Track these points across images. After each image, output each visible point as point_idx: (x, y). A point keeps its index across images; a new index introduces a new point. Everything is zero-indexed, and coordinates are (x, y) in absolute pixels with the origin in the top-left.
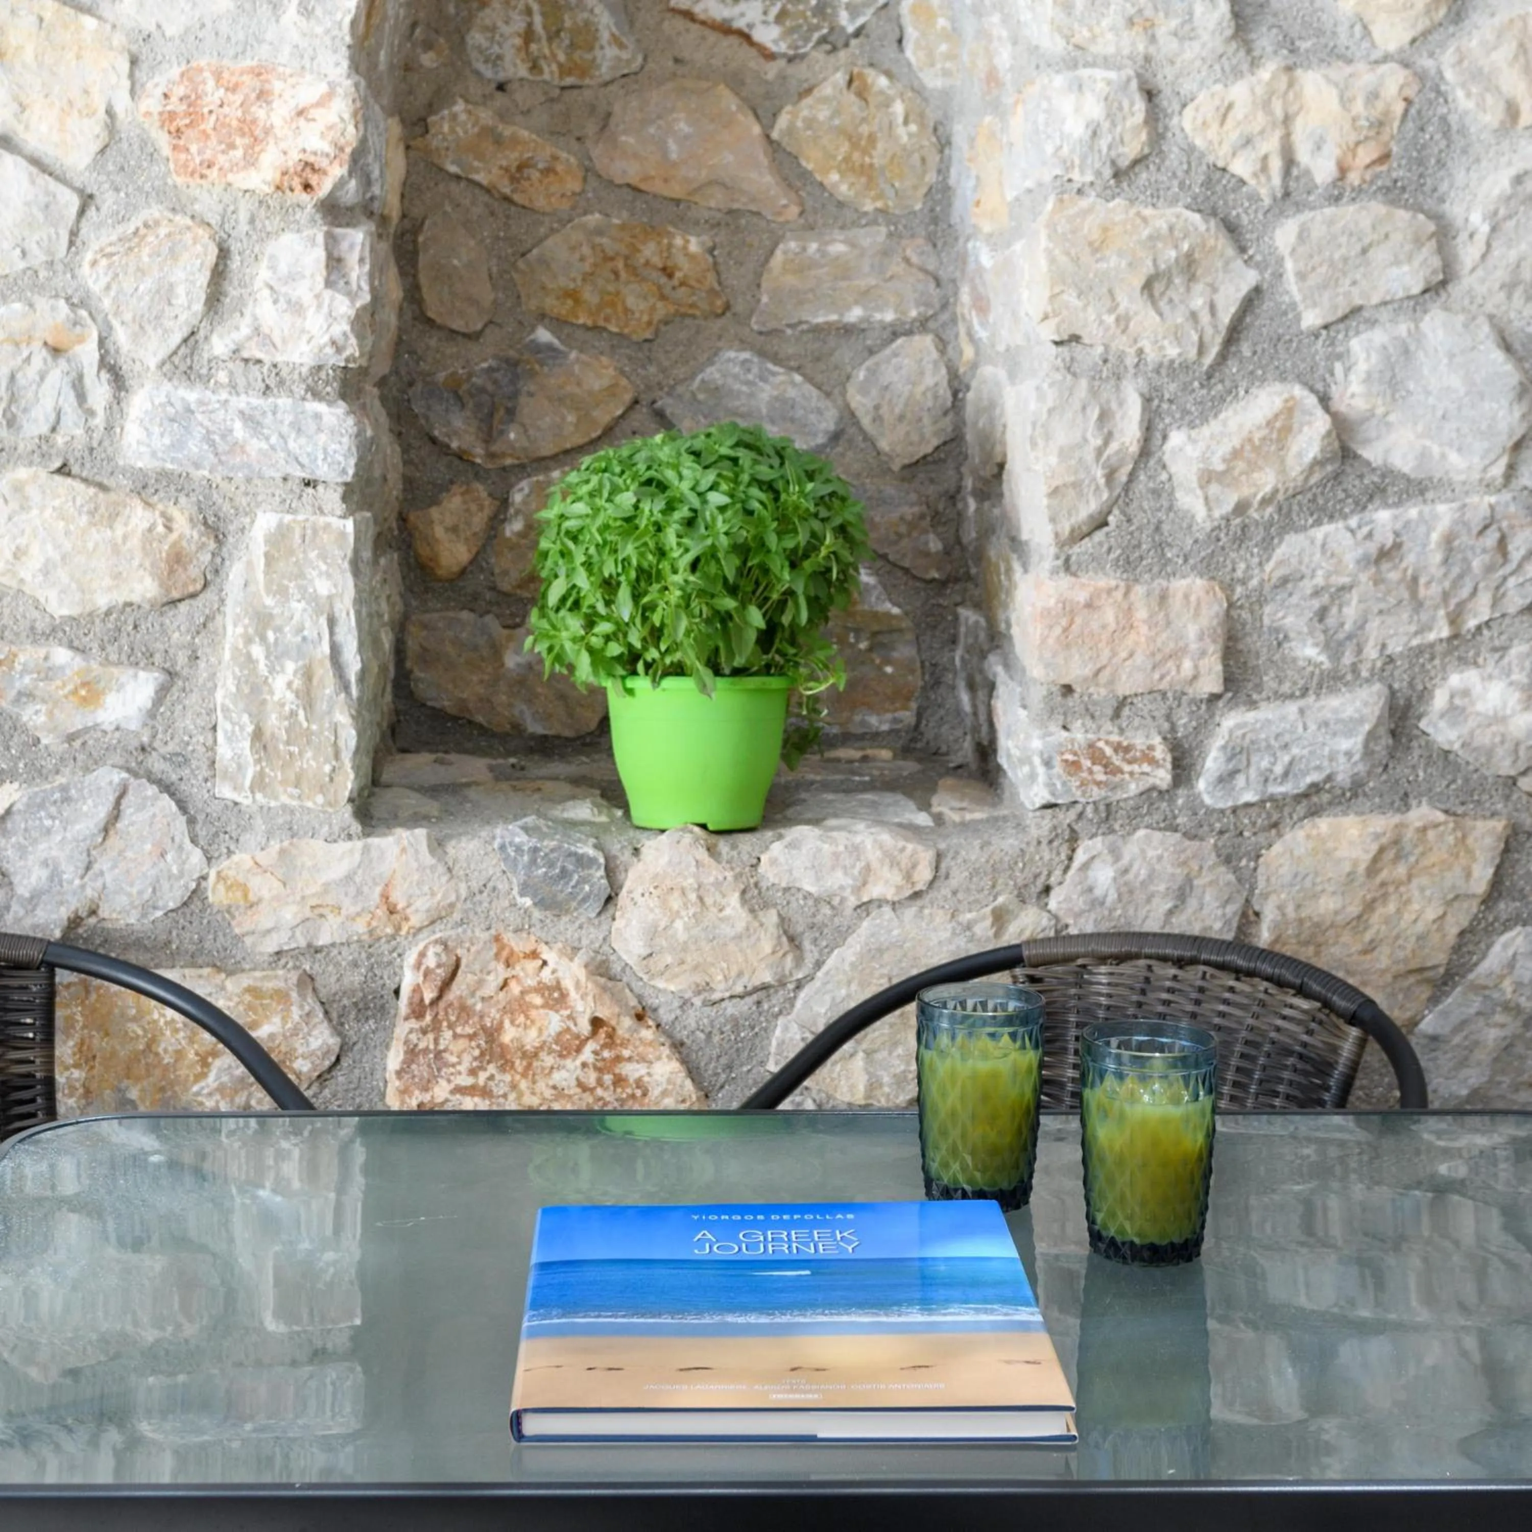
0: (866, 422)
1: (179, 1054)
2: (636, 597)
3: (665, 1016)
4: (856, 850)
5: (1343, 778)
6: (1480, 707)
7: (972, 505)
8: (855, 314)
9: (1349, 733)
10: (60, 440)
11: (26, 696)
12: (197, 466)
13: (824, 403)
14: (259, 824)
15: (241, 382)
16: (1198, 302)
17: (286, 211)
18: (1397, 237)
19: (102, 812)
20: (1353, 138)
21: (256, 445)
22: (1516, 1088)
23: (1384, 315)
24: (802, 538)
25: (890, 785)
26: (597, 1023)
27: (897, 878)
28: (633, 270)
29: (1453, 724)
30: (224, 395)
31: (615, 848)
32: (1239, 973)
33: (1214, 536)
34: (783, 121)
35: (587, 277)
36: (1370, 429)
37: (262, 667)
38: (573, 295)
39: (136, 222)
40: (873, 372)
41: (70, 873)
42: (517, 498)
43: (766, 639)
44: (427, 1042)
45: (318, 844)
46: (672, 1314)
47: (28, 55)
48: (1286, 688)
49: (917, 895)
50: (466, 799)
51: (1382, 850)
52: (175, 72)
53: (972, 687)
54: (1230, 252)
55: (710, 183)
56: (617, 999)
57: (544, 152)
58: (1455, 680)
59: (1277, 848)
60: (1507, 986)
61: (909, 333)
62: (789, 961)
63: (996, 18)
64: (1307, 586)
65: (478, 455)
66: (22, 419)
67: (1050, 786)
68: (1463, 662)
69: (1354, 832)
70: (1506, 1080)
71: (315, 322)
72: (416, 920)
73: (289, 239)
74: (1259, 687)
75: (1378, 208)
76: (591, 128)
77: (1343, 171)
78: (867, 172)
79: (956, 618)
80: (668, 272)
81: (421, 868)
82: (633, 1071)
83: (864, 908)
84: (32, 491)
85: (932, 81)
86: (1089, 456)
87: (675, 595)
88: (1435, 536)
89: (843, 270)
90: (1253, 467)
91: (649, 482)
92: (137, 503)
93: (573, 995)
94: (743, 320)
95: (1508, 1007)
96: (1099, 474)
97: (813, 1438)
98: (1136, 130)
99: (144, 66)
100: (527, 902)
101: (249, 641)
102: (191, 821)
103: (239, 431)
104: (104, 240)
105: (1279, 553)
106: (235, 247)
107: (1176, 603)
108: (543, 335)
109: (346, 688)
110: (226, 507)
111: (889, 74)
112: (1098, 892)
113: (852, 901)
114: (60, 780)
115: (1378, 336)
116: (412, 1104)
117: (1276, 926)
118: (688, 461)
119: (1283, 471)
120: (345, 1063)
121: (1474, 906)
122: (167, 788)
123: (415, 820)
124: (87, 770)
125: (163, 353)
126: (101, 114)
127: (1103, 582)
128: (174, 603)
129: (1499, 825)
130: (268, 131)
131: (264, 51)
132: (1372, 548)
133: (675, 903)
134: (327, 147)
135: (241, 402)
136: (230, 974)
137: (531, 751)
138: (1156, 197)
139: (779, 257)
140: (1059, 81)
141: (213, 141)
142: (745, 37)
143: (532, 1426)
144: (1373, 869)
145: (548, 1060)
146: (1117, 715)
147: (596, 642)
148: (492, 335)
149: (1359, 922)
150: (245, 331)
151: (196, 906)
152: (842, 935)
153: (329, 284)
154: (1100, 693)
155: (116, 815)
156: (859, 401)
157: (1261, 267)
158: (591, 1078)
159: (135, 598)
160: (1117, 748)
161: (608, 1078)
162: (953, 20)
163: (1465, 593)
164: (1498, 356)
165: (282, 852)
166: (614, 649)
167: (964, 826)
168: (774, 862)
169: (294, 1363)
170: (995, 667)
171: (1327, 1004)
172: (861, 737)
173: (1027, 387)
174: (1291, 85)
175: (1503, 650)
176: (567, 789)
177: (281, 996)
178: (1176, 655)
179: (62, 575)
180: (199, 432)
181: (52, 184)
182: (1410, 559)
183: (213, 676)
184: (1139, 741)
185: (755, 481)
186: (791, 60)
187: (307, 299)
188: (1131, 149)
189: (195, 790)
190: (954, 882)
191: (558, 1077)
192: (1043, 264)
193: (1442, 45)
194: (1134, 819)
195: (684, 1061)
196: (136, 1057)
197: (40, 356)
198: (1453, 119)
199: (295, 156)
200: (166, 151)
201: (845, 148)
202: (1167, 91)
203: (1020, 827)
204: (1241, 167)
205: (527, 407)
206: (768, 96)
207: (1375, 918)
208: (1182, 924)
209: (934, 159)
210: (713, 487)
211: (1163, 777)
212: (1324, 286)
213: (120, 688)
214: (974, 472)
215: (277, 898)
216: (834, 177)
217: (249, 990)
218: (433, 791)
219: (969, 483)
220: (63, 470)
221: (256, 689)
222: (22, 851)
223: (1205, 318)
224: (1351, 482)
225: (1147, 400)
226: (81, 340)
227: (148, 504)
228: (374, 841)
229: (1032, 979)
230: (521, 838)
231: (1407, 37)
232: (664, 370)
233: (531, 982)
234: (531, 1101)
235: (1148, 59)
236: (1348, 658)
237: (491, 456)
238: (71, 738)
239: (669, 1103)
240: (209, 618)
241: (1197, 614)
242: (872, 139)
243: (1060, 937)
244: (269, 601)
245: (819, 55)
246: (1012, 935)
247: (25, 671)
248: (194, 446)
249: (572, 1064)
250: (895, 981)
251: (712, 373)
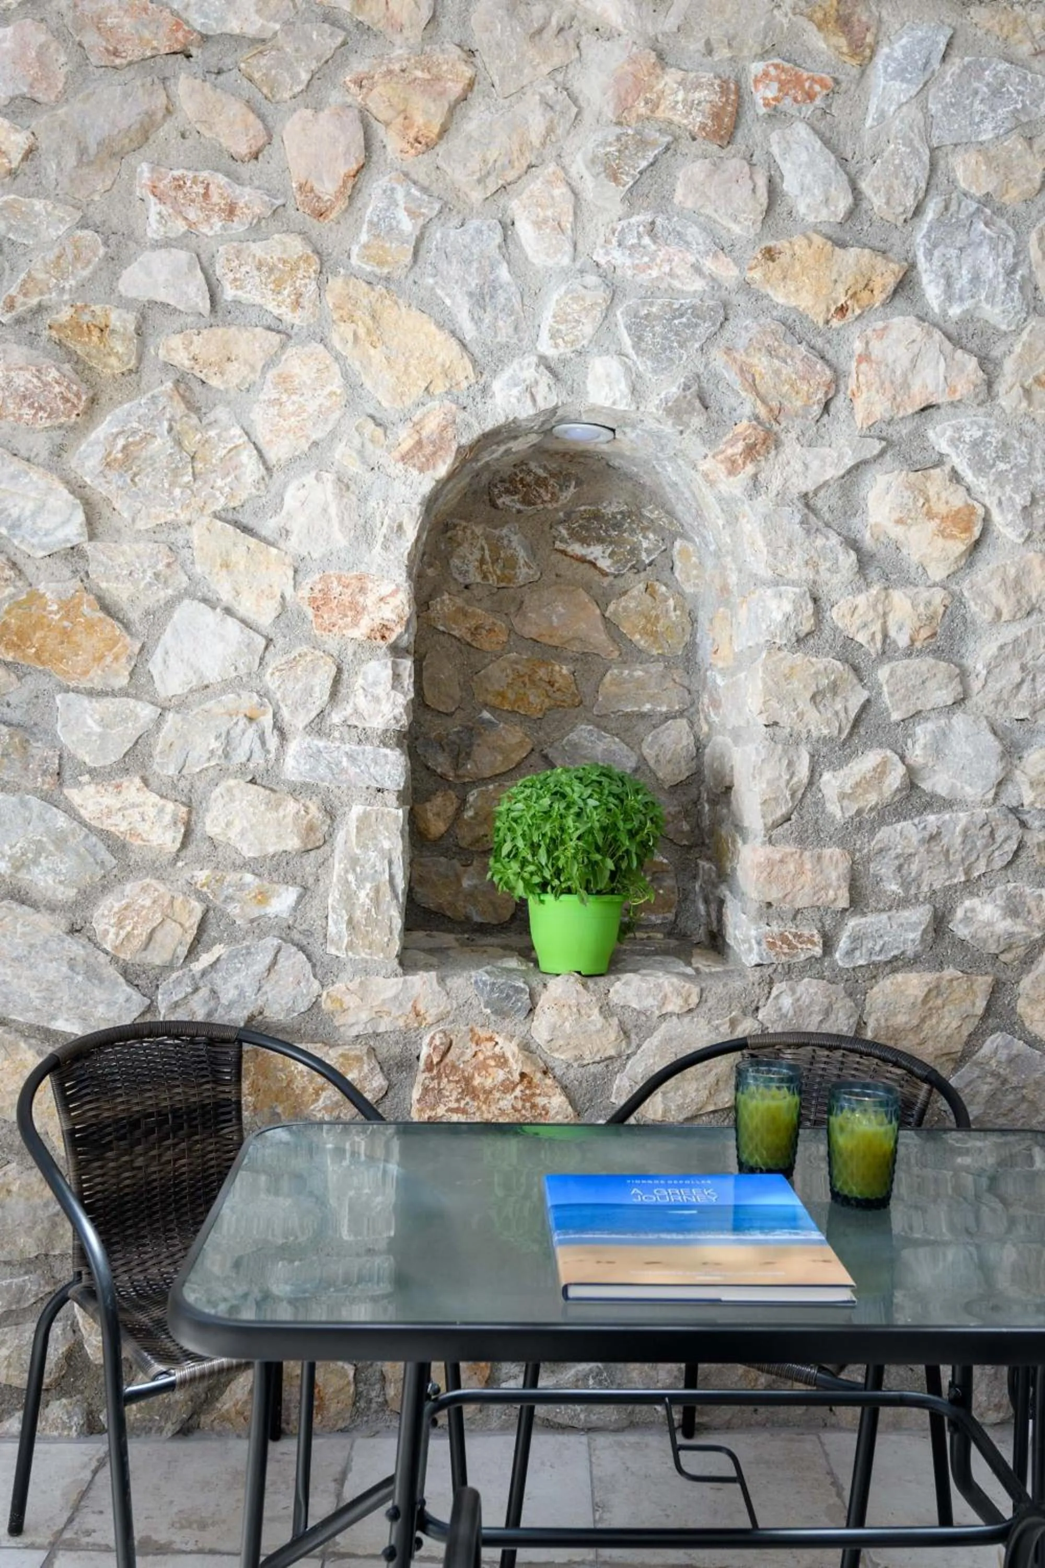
0: (652, 763)
1: (304, 1089)
2: (549, 853)
3: (558, 1072)
4: (659, 986)
5: (910, 953)
6: (981, 917)
7: (707, 807)
8: (647, 707)
9: (914, 930)
10: (251, 765)
11: (229, 899)
12: (323, 780)
13: (630, 753)
14: (349, 968)
15: (347, 737)
16: (839, 706)
17: (372, 649)
18: (939, 676)
19: (268, 960)
20: (918, 624)
21: (353, 770)
22: (997, 1116)
23: (933, 715)
24: (636, 823)
25: (666, 952)
26: (523, 1075)
27: (680, 1002)
28: (533, 682)
29: (966, 926)
30: (337, 744)
31: (534, 984)
32: (862, 1054)
33: (845, 826)
34: (612, 607)
35: (509, 685)
36: (925, 774)
37: (353, 886)
38: (502, 695)
39: (294, 653)
40: (655, 737)
41: (250, 992)
42: (471, 799)
43: (613, 875)
44: (434, 1084)
45: (380, 979)
46: (633, 1233)
47: (241, 567)
48: (881, 906)
49: (690, 1011)
50: (449, 957)
51: (930, 991)
52: (317, 577)
53: (706, 901)
54: (855, 681)
55: (573, 639)
56: (534, 1063)
57: (489, 620)
58: (967, 903)
59: (875, 989)
60: (993, 1063)
61: (675, 718)
62: (624, 1044)
63: (729, 559)
64: (893, 853)
65: (451, 776)
66: (232, 754)
67: (760, 955)
68: (972, 894)
69: (915, 981)
70: (992, 1112)
71: (386, 708)
72: (430, 1020)
73: (373, 663)
74: (867, 906)
75: (930, 660)
76: (513, 610)
77: (913, 641)
78: (654, 635)
79: (697, 865)
80: (551, 684)
81: (433, 992)
82: (541, 1101)
83: (663, 1017)
84: (236, 792)
85: (689, 589)
86: (783, 783)
87: (570, 853)
88: (958, 829)
89: (641, 685)
90: (866, 791)
91: (555, 793)
92: (290, 798)
93: (511, 1060)
94: (589, 709)
95: (993, 1074)
96: (788, 794)
97: (719, 1301)
98: (808, 619)
99: (301, 574)
100: (488, 1011)
101: (347, 872)
102: (314, 966)
103: (345, 762)
104: (278, 663)
105: (878, 836)
106: (345, 667)
107: (826, 861)
108: (486, 715)
109: (396, 897)
110: (337, 803)
111: (666, 585)
112: (784, 1011)
113: (657, 1013)
114: (246, 943)
115: (930, 726)
116: (425, 1117)
117: (875, 1030)
118: (576, 783)
119: (881, 794)
120: (390, 1094)
121: (976, 1021)
122: (302, 948)
123: (428, 967)
124: (260, 938)
125: (307, 721)
126: (278, 597)
127: (788, 849)
128: (308, 851)
129: (989, 979)
130: (364, 608)
131: (363, 568)
132: (926, 834)
133: (565, 1012)
134: (394, 617)
135: (347, 747)
136: (332, 1046)
137: (474, 931)
138: (817, 652)
139: (608, 677)
140: (769, 592)
141: (336, 613)
142: (593, 564)
143: (573, 1292)
144: (925, 1000)
145: (497, 1095)
146: (794, 918)
147: (526, 875)
148: (459, 715)
149: (918, 1028)
150: (349, 710)
151: (315, 1010)
152: (651, 1031)
153: (393, 687)
154: (786, 907)
155: (274, 962)
156: (646, 751)
157: (871, 689)
158: (519, 1104)
159: (289, 848)
160: (795, 935)
161: (528, 1105)
162: (699, 558)
163: (973, 858)
164: (991, 737)
165: (361, 983)
166: (536, 879)
167: (711, 974)
168: (617, 992)
169: (358, 1255)
170: (724, 891)
171: (910, 1072)
172: (647, 926)
173: (750, 748)
174: (887, 597)
175: (991, 888)
176: (501, 951)
177: (358, 1059)
178: (826, 888)
179: (251, 836)
180: (324, 763)
181: (252, 633)
182: (945, 841)
183: (327, 890)
184: (806, 933)
185: (611, 794)
186: (616, 577)
187: (382, 695)
188: (806, 627)
189: (316, 950)
190: (709, 1004)
191: (502, 1104)
192: (761, 686)
193: (963, 579)
194: (803, 972)
195: (567, 1096)
196: (281, 1090)
197: (243, 722)
198: (968, 616)
199: (378, 621)
200: (311, 617)
201: (643, 621)
202: (824, 599)
203: (742, 975)
204: (861, 638)
205: (477, 752)
206: (604, 595)
207: (926, 1026)
208: (826, 1028)
209: (689, 628)
210: (590, 796)
211: (818, 951)
212: (903, 699)
213: (279, 896)
214: (709, 791)
215: (358, 1007)
216: (638, 637)
217: (342, 1055)
218: (431, 951)
219: (705, 796)
220: (253, 781)
221: (349, 898)
222: (225, 980)
223: (842, 715)
224: (915, 800)
225: (812, 756)
226: (264, 713)
227: (296, 800)
228: (409, 978)
229: (752, 1056)
230: (486, 977)
231: (945, 574)
232: (547, 734)
233: (489, 1053)
234: (488, 1116)
235: (815, 582)
236: (913, 891)
237: (457, 776)
238: (252, 921)
239: (560, 1119)
240: (326, 860)
241: (836, 867)
242: (657, 617)
243: (764, 1034)
244: (358, 851)
245: (630, 575)
246: (739, 1033)
247: (229, 886)
248: (322, 770)
249: (510, 1097)
250: (680, 1056)
251: (573, 736)
